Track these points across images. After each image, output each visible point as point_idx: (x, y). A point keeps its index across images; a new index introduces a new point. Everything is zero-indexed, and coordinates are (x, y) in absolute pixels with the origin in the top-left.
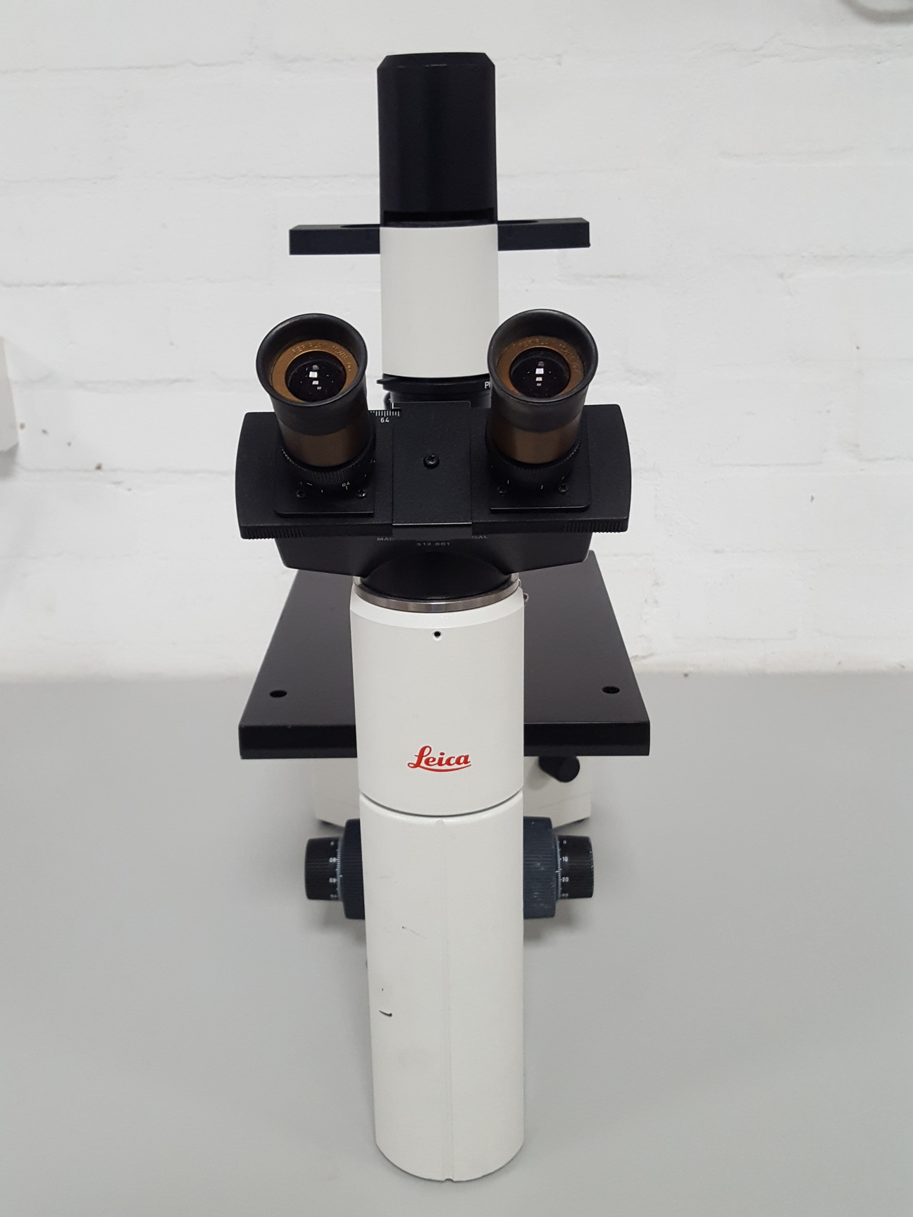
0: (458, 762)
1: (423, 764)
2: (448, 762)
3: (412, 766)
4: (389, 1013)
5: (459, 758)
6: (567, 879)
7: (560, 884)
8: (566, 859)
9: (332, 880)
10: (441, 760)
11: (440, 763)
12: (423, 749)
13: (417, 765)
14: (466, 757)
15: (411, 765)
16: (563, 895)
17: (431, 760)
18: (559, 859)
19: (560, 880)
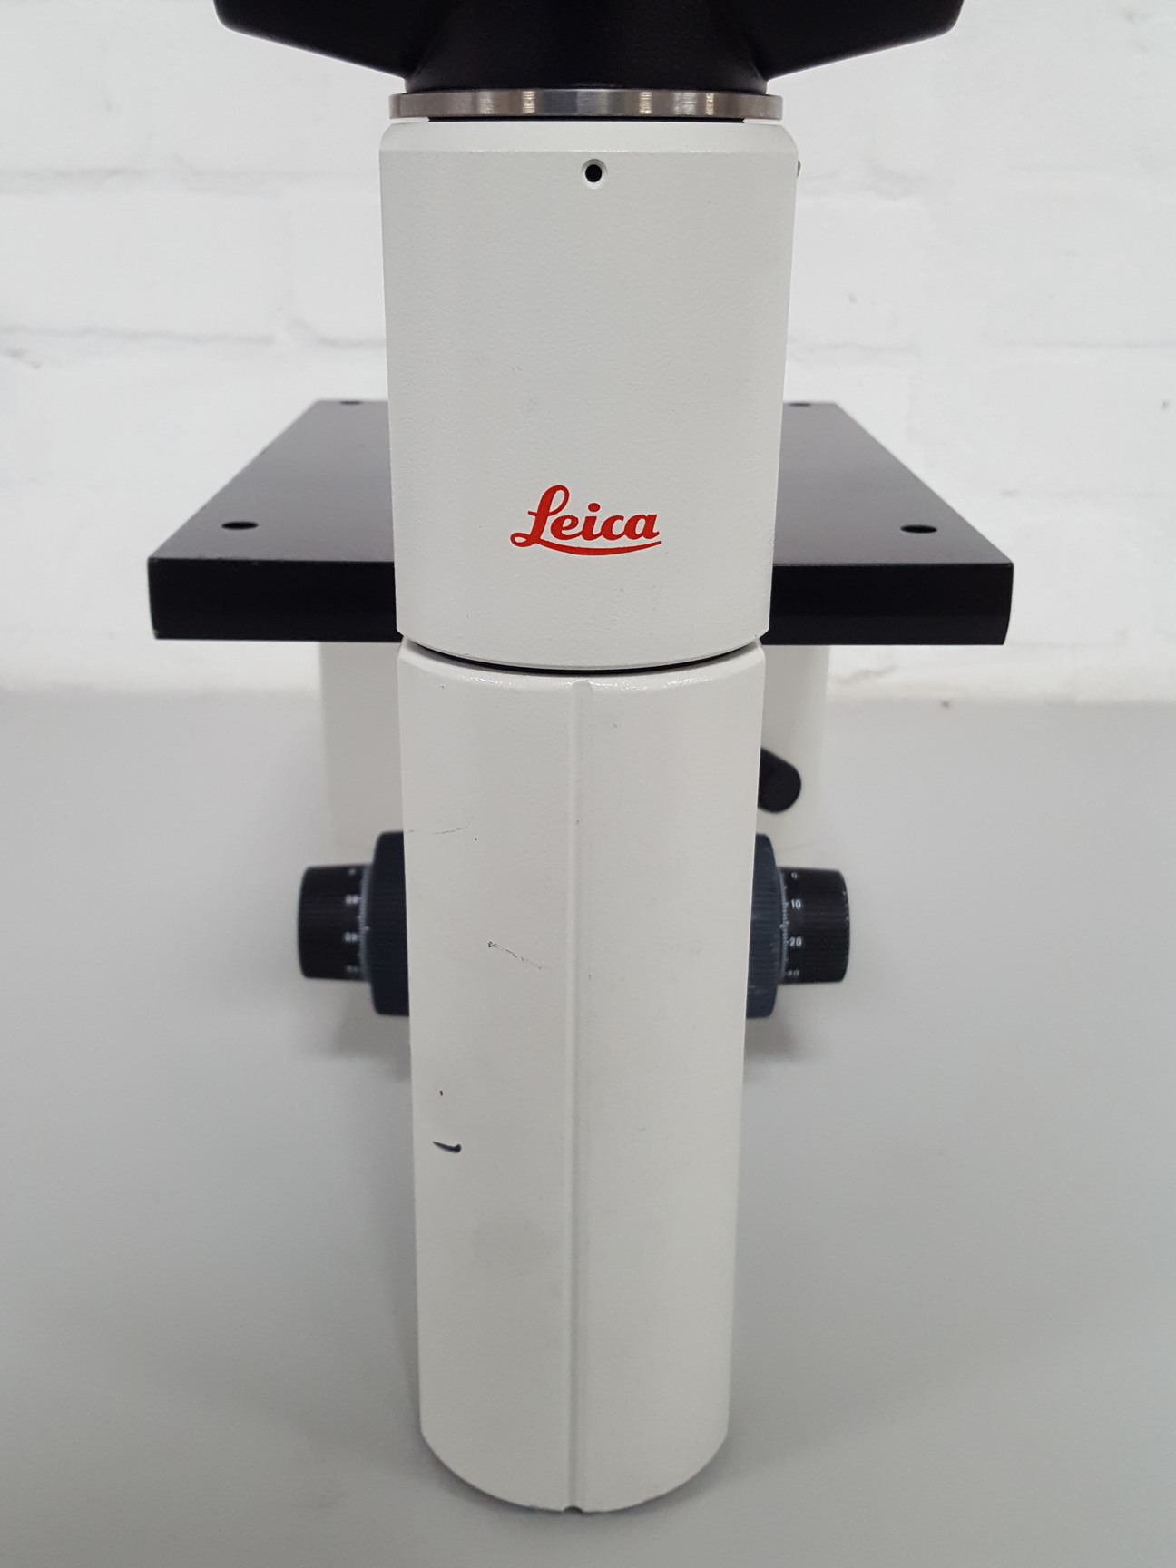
0: (630, 531)
1: (547, 535)
2: (607, 532)
3: (522, 540)
4: (454, 1145)
5: (635, 520)
6: (799, 942)
7: (785, 949)
8: (798, 904)
9: (350, 937)
10: (590, 521)
11: (588, 534)
12: (549, 495)
13: (533, 538)
14: (651, 520)
15: (518, 539)
16: (790, 973)
17: (567, 523)
18: (785, 904)
19: (786, 942)
